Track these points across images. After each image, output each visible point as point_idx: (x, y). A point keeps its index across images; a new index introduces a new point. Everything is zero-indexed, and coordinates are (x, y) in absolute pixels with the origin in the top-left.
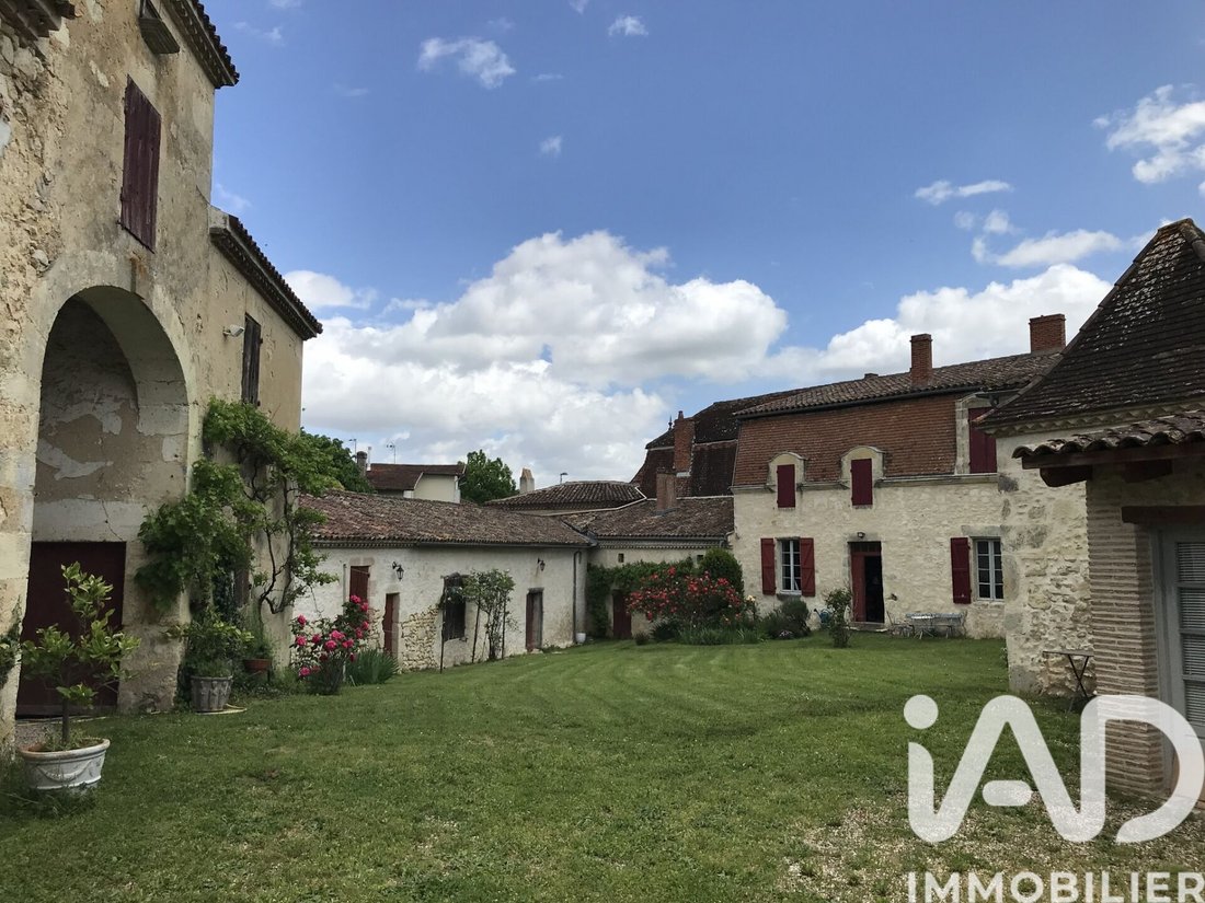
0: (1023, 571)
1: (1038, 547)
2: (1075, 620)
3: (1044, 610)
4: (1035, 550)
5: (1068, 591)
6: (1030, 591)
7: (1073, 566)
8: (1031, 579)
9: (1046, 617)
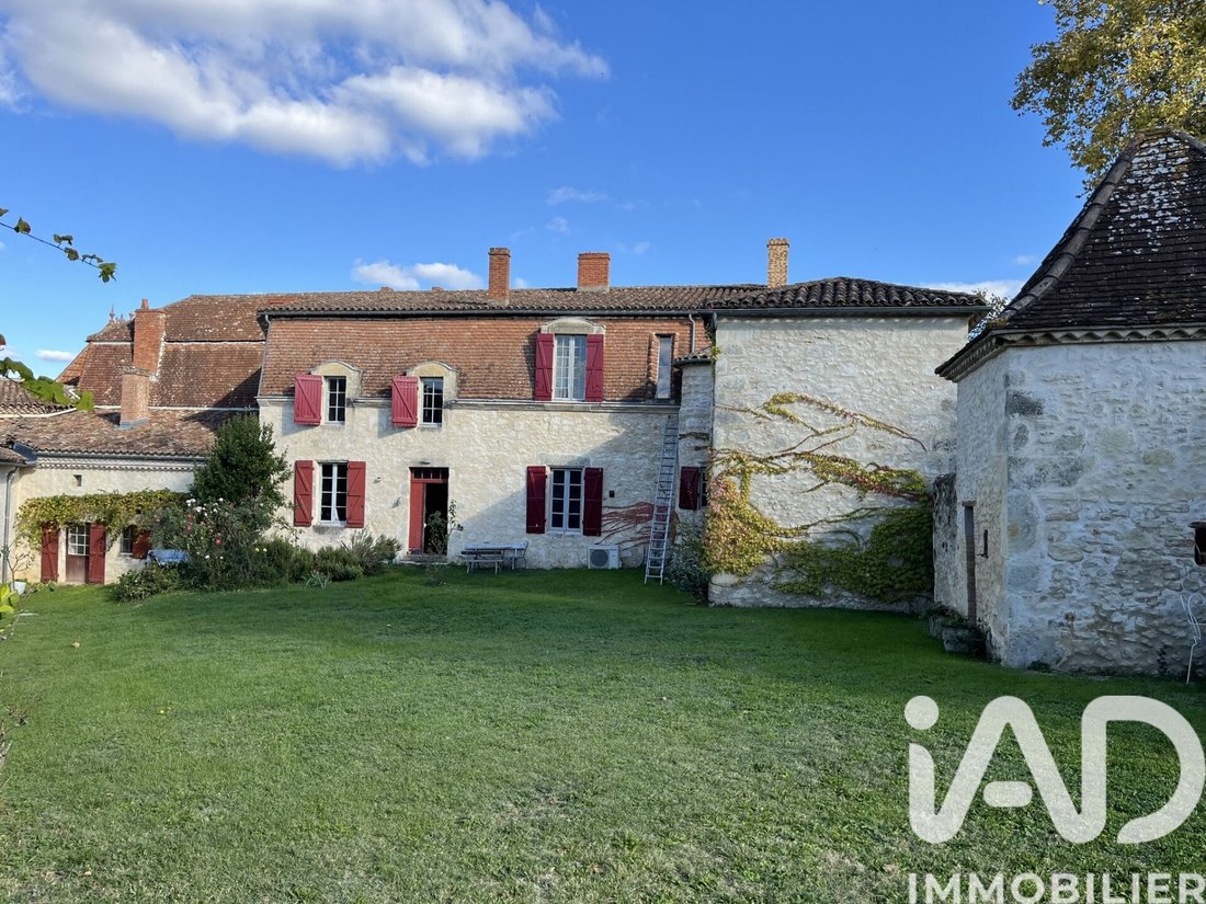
0: (1042, 513)
1: (1070, 484)
2: (1119, 575)
3: (1072, 562)
4: (1064, 490)
5: (1112, 539)
6: (1051, 540)
7: (1121, 509)
8: (1055, 524)
9: (1076, 572)
